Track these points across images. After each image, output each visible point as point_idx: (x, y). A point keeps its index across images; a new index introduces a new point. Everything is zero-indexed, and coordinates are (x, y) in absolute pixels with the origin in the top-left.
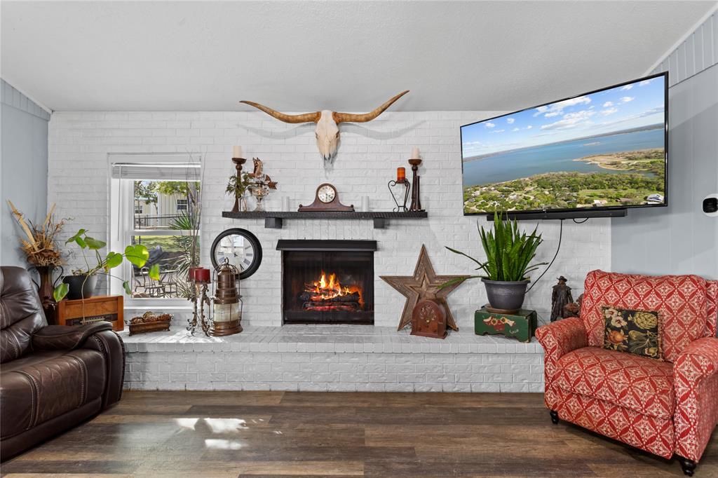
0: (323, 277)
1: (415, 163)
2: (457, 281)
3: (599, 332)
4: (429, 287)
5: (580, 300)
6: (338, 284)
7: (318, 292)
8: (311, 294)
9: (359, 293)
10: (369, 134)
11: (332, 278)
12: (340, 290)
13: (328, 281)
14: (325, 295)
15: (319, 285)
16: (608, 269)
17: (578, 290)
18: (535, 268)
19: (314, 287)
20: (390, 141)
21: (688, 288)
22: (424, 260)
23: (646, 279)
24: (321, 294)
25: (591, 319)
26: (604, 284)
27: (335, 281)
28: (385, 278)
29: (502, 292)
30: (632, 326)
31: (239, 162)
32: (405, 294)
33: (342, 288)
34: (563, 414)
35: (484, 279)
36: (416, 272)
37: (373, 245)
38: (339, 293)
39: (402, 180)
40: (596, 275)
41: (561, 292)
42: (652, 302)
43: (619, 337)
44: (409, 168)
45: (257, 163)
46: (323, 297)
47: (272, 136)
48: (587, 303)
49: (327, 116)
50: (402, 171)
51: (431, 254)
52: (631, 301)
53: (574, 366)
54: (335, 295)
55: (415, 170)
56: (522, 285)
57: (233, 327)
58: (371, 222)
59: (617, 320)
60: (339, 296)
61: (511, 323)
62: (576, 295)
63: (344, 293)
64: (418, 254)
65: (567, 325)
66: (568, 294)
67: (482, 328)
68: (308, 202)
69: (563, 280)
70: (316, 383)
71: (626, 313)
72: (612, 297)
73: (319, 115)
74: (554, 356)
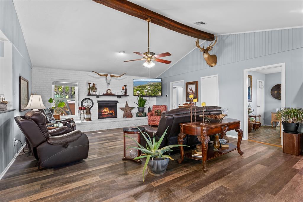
1: (125, 86)
2: (133, 108)
3: (154, 114)
4: (128, 109)
5: (152, 110)
8: (102, 113)
9: (113, 112)
10: (116, 79)
12: (109, 112)
13: (106, 110)
16: (155, 105)
17: (151, 108)
18: (146, 105)
19: (103, 111)
20: (120, 81)
21: (164, 107)
22: (127, 104)
23: (160, 106)
25: (153, 112)
26: (155, 107)
27: (108, 109)
28: (120, 108)
29: (141, 109)
30: (158, 112)
31: (90, 84)
32: (124, 111)
34: (150, 124)
35: (137, 107)
36: (125, 107)
37: (117, 102)
39: (123, 89)
40: (154, 106)
41: (149, 109)
42: (160, 109)
43: (157, 114)
44: (124, 86)
45: (94, 84)
46: (105, 113)
47: (96, 78)
48: (153, 110)
49: (109, 75)
50: (123, 87)
51: (128, 103)
52: (158, 109)
53: (152, 117)
55: (125, 87)
56: (144, 108)
57: (90, 119)
58: (117, 97)
59: (156, 112)
61: (142, 114)
62: (151, 109)
64: (125, 103)
65: (150, 113)
66: (150, 109)
67: (138, 116)
68: (105, 93)
69: (149, 107)
70: (111, 128)
71: (157, 110)
72: (156, 108)
73: (107, 75)
74: (149, 117)
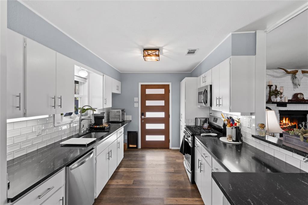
0: (284, 119)
6: (289, 121)
7: (283, 124)
9: (297, 125)
11: (287, 119)
13: (286, 120)
14: (285, 125)
15: (283, 122)
24: (283, 125)
27: (288, 120)
31: (270, 86)
33: (291, 123)
38: (290, 125)
54: (288, 126)
60: (289, 126)
63: (291, 125)
73: (297, 71)
